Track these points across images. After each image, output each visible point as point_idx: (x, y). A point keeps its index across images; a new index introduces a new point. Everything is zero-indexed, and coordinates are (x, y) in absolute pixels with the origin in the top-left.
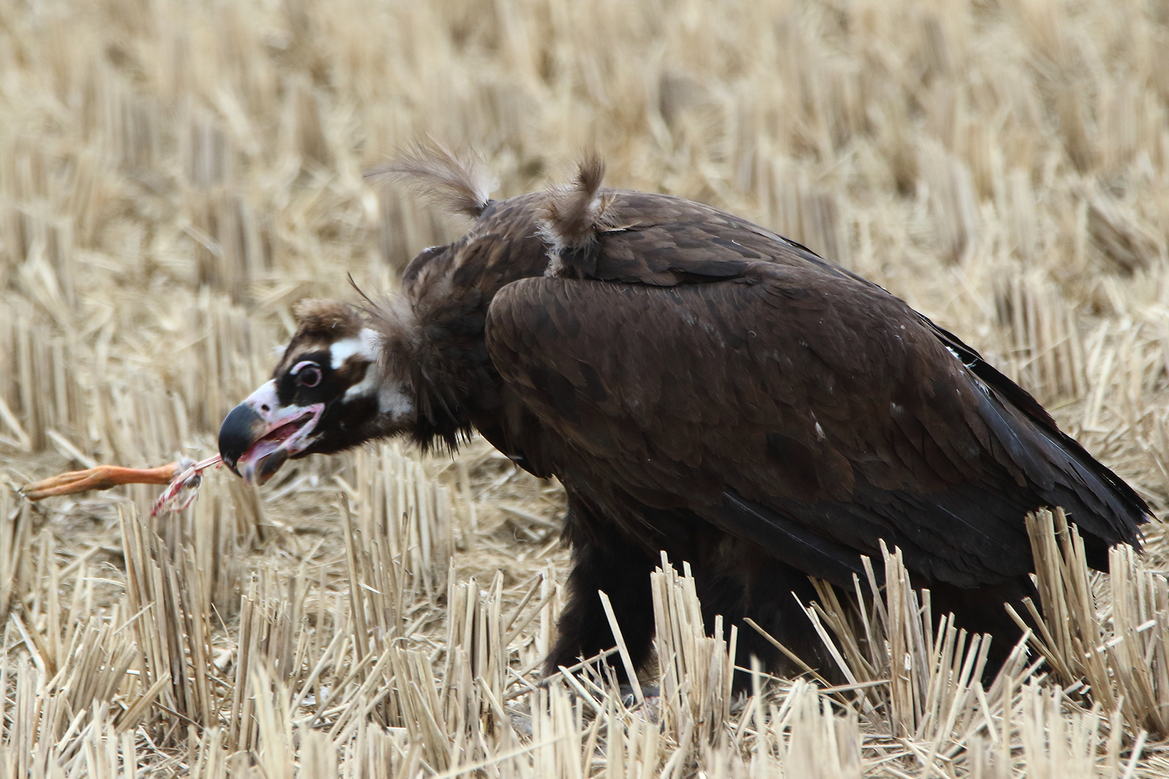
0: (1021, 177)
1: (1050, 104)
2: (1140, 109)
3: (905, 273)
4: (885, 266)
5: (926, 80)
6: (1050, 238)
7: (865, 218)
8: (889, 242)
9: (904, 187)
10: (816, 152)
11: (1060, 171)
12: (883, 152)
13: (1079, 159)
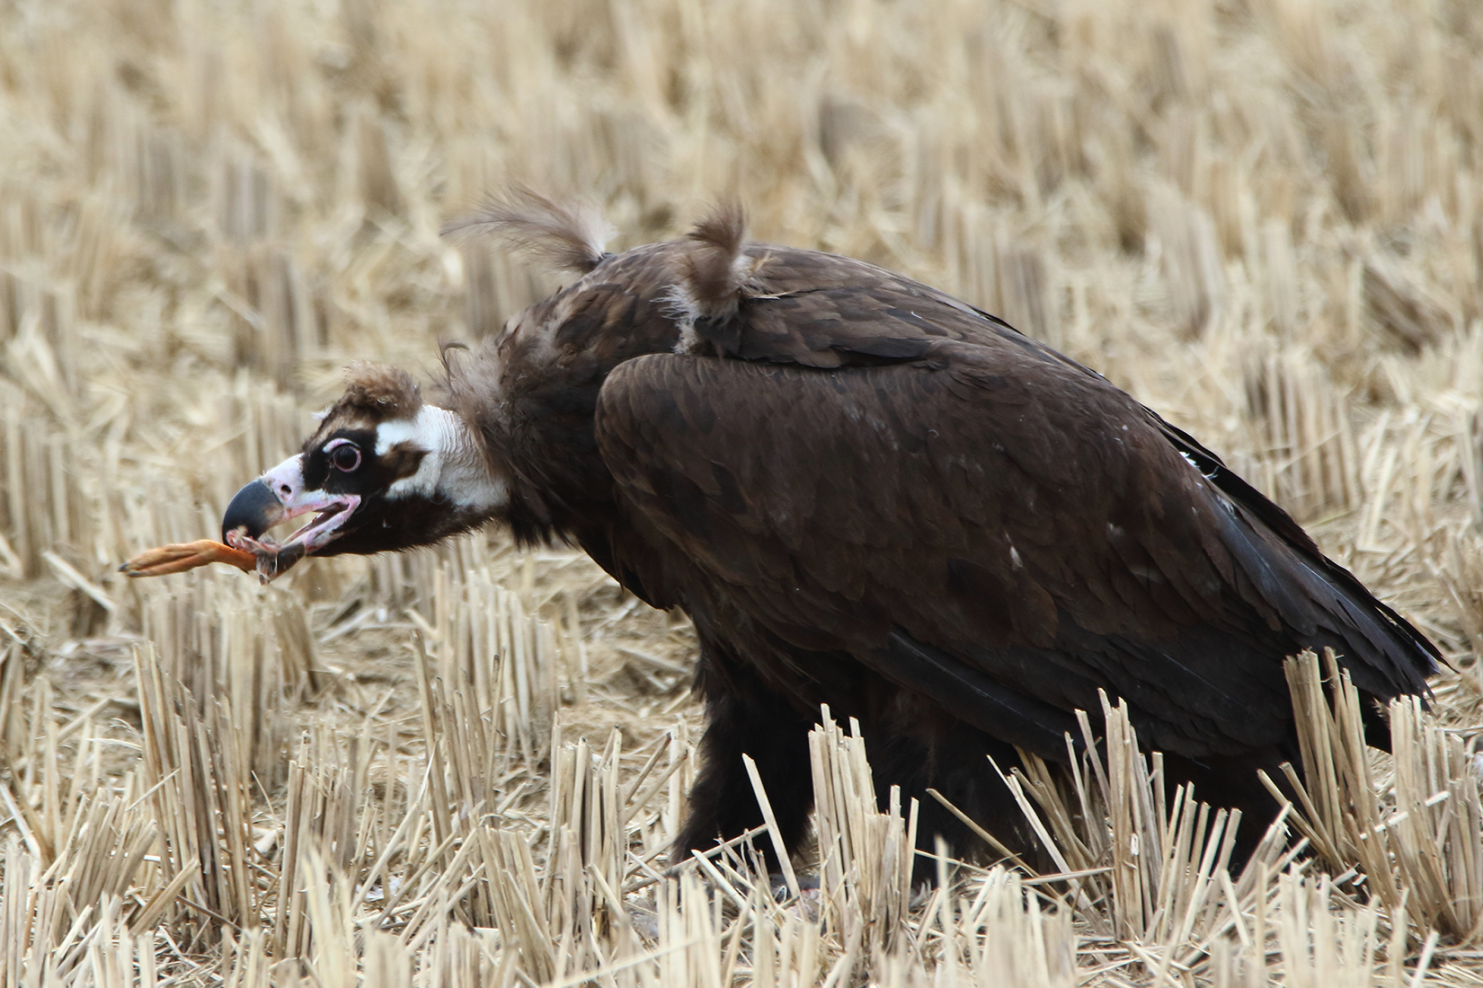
0: (1278, 230)
1: (1314, 136)
2: (1429, 144)
3: (1131, 351)
4: (1106, 343)
5: (1157, 106)
6: (1315, 307)
7: (1079, 282)
8: (1111, 312)
9: (1129, 242)
10: (1018, 198)
11: (1327, 221)
12: (1103, 198)
13: (1351, 206)
